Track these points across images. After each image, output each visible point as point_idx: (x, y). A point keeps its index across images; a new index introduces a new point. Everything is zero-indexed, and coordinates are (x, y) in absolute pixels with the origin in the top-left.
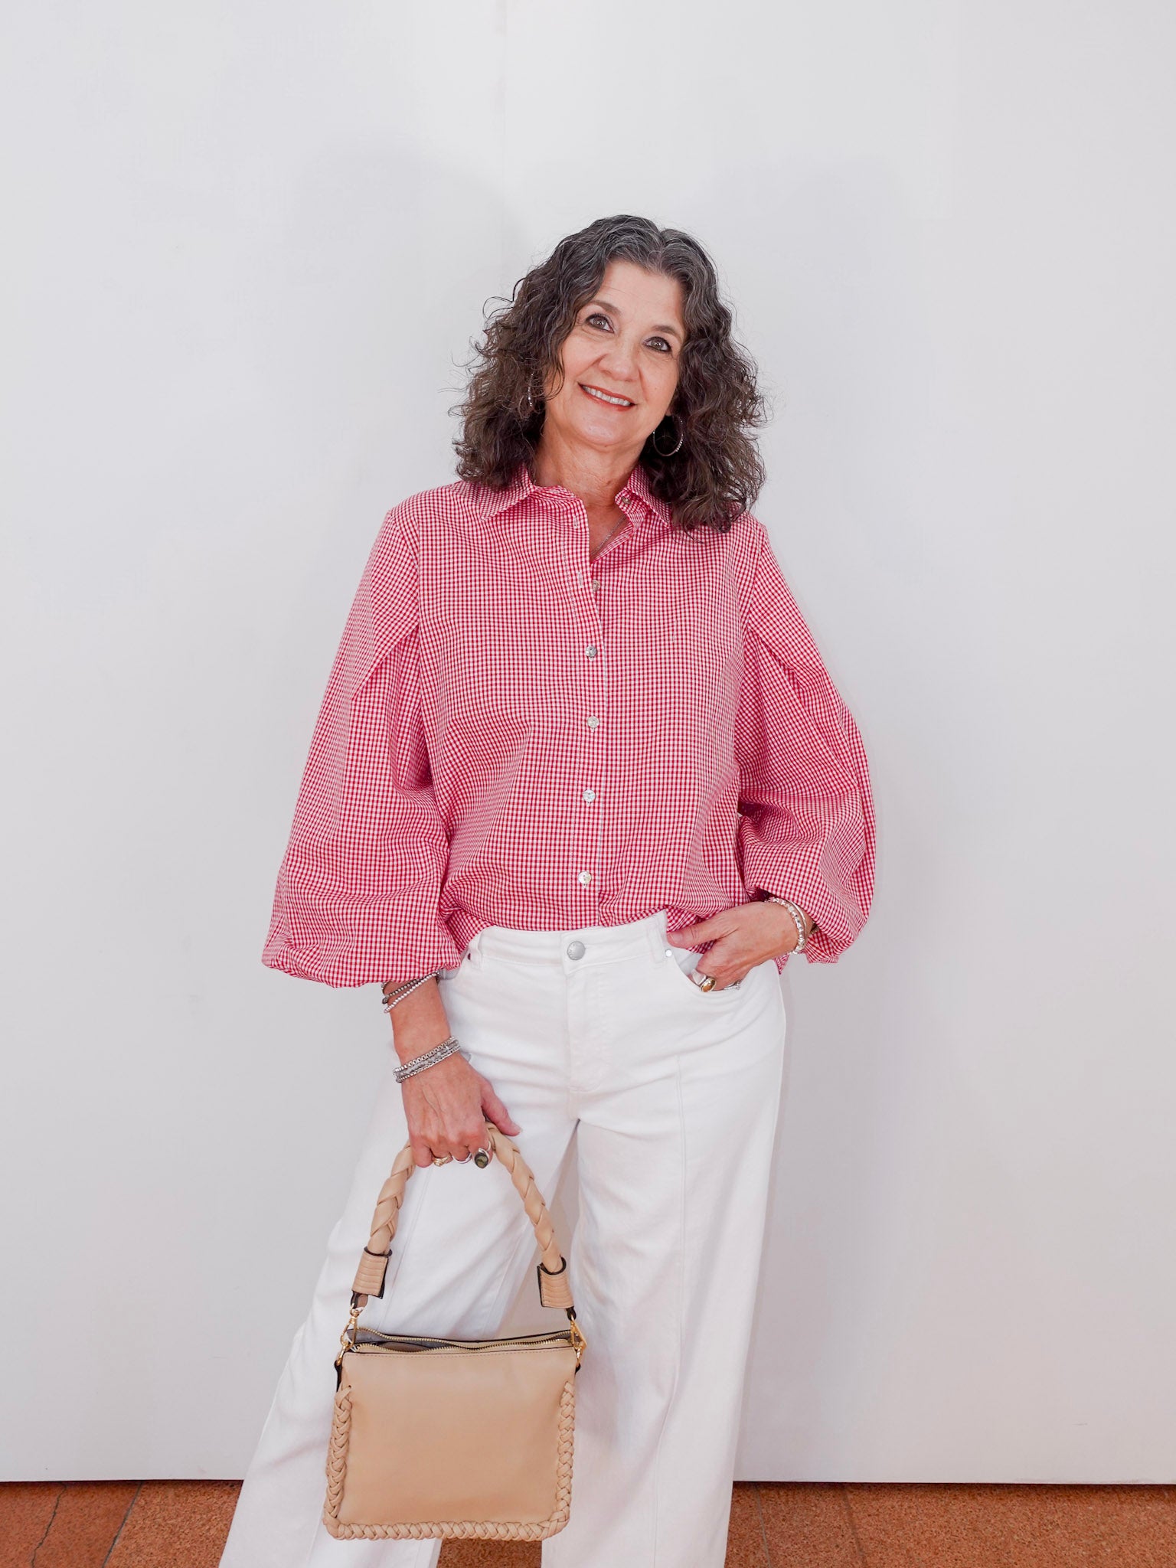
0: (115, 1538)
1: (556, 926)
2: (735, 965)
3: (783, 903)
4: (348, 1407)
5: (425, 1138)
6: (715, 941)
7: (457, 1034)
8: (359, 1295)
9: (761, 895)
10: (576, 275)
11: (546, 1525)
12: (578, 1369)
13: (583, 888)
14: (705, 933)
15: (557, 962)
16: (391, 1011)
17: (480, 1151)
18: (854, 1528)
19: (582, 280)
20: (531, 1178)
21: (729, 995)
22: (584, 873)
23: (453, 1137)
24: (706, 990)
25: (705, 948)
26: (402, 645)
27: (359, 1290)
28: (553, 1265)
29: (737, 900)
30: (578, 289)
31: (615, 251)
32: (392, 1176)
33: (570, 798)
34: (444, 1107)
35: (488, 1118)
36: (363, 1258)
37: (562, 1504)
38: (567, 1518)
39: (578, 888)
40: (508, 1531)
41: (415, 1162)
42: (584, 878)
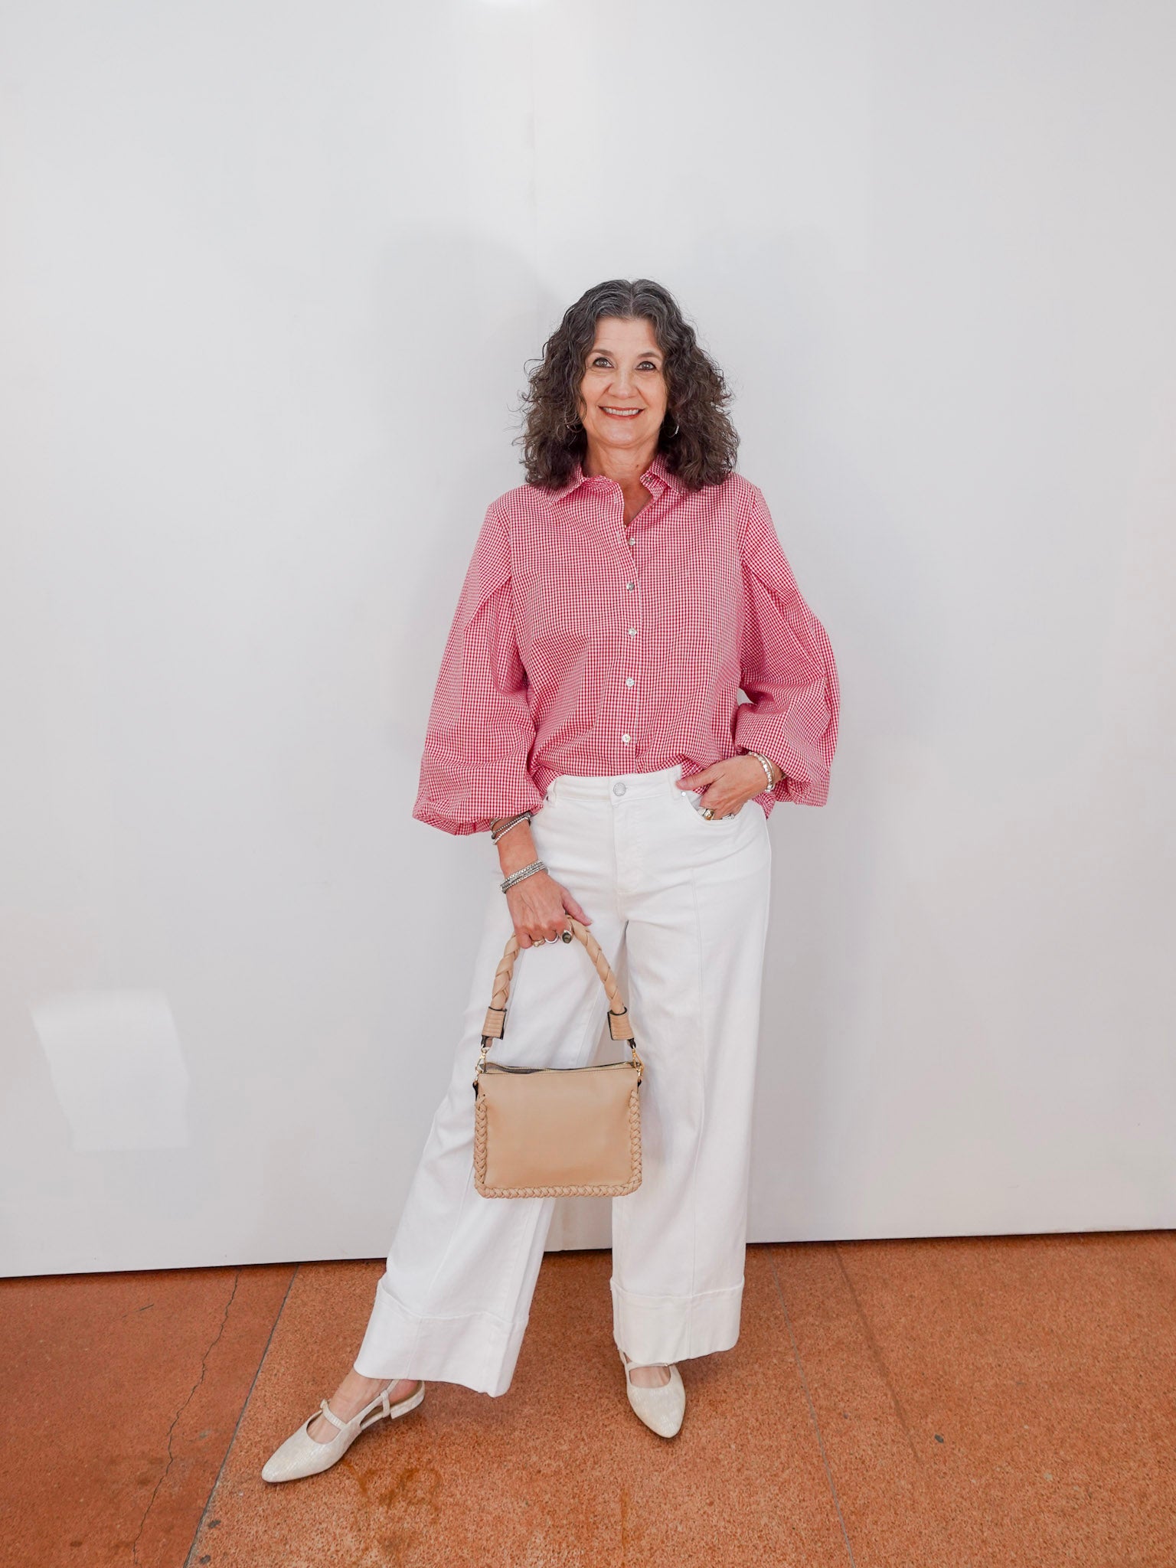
0: (285, 1298)
1: (607, 773)
2: (725, 799)
3: (755, 755)
4: (485, 1110)
5: (525, 927)
6: (711, 784)
7: (543, 858)
8: (487, 1037)
9: (745, 751)
10: (577, 336)
11: (626, 1185)
12: (639, 1084)
13: (625, 745)
14: (703, 779)
15: (607, 798)
16: (496, 844)
17: (565, 931)
18: (843, 1268)
19: (583, 339)
20: (600, 949)
21: (727, 824)
22: (626, 735)
23: (545, 926)
24: (709, 819)
25: (706, 788)
26: (498, 593)
27: (487, 1034)
28: (618, 1009)
29: (726, 754)
30: (581, 346)
31: (599, 313)
32: (505, 956)
33: (617, 684)
34: (537, 905)
35: (567, 913)
36: (488, 1013)
37: (636, 1171)
38: (640, 1180)
39: (622, 745)
40: (600, 1190)
41: (520, 945)
42: (626, 738)
